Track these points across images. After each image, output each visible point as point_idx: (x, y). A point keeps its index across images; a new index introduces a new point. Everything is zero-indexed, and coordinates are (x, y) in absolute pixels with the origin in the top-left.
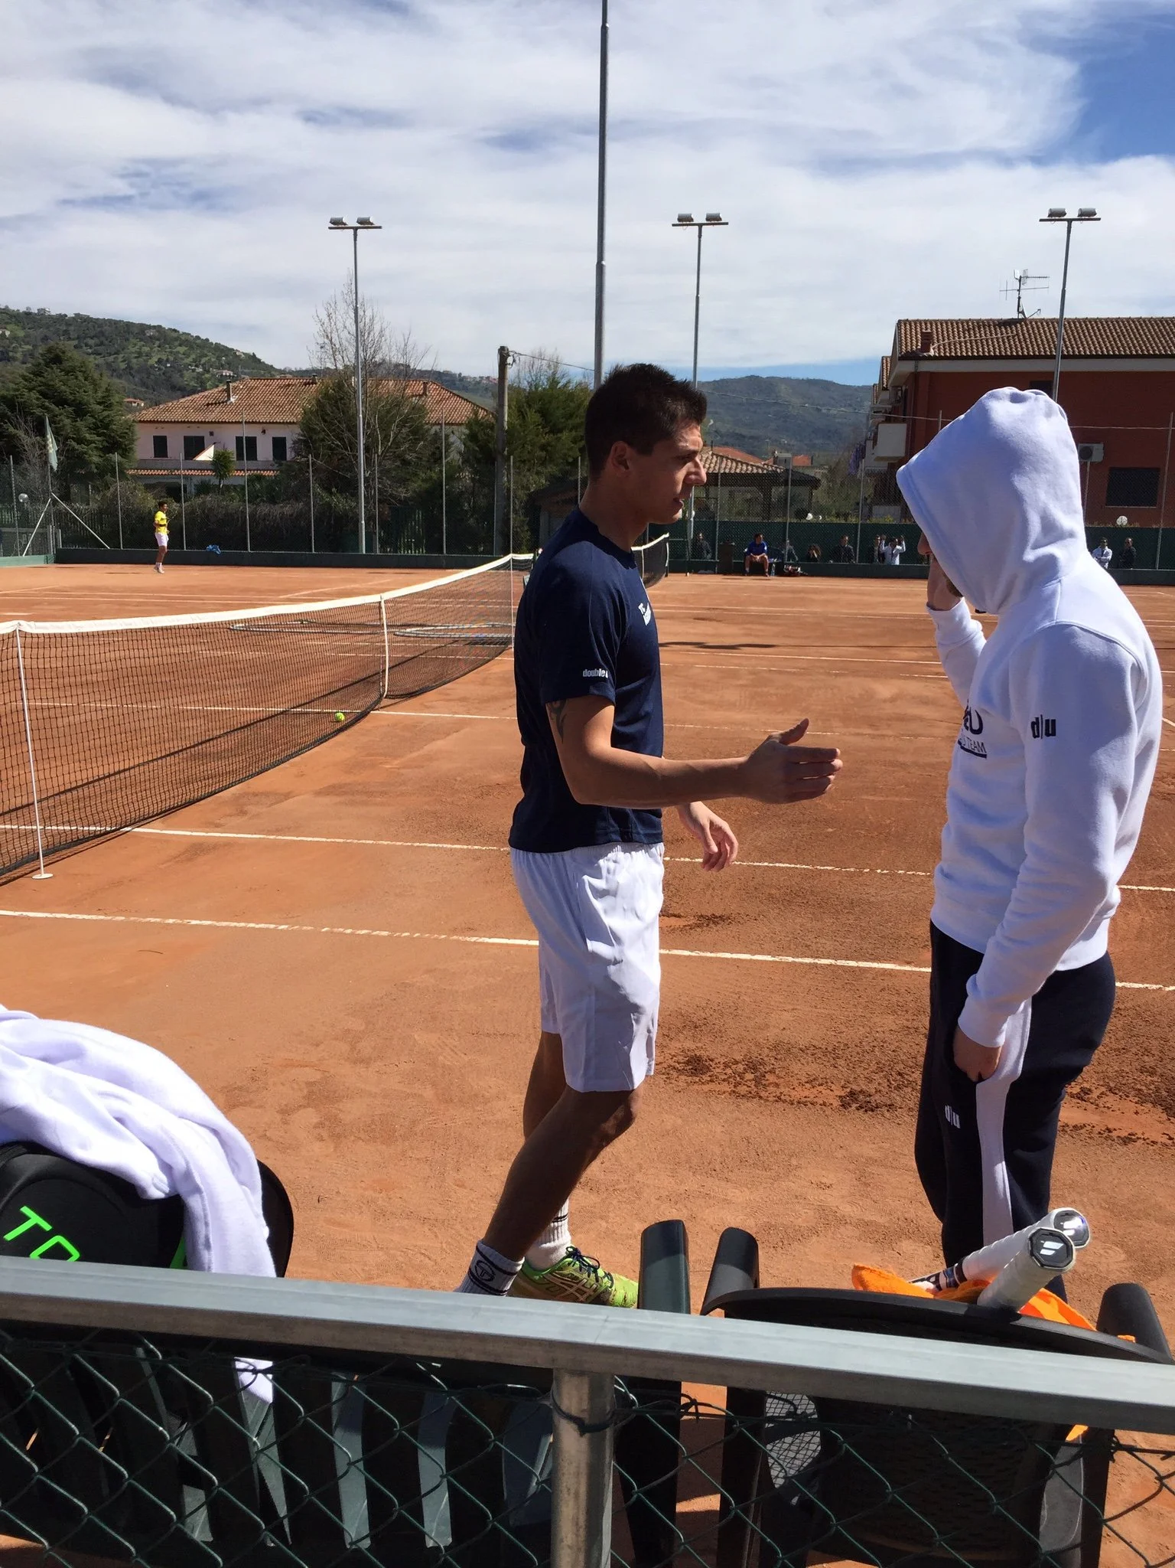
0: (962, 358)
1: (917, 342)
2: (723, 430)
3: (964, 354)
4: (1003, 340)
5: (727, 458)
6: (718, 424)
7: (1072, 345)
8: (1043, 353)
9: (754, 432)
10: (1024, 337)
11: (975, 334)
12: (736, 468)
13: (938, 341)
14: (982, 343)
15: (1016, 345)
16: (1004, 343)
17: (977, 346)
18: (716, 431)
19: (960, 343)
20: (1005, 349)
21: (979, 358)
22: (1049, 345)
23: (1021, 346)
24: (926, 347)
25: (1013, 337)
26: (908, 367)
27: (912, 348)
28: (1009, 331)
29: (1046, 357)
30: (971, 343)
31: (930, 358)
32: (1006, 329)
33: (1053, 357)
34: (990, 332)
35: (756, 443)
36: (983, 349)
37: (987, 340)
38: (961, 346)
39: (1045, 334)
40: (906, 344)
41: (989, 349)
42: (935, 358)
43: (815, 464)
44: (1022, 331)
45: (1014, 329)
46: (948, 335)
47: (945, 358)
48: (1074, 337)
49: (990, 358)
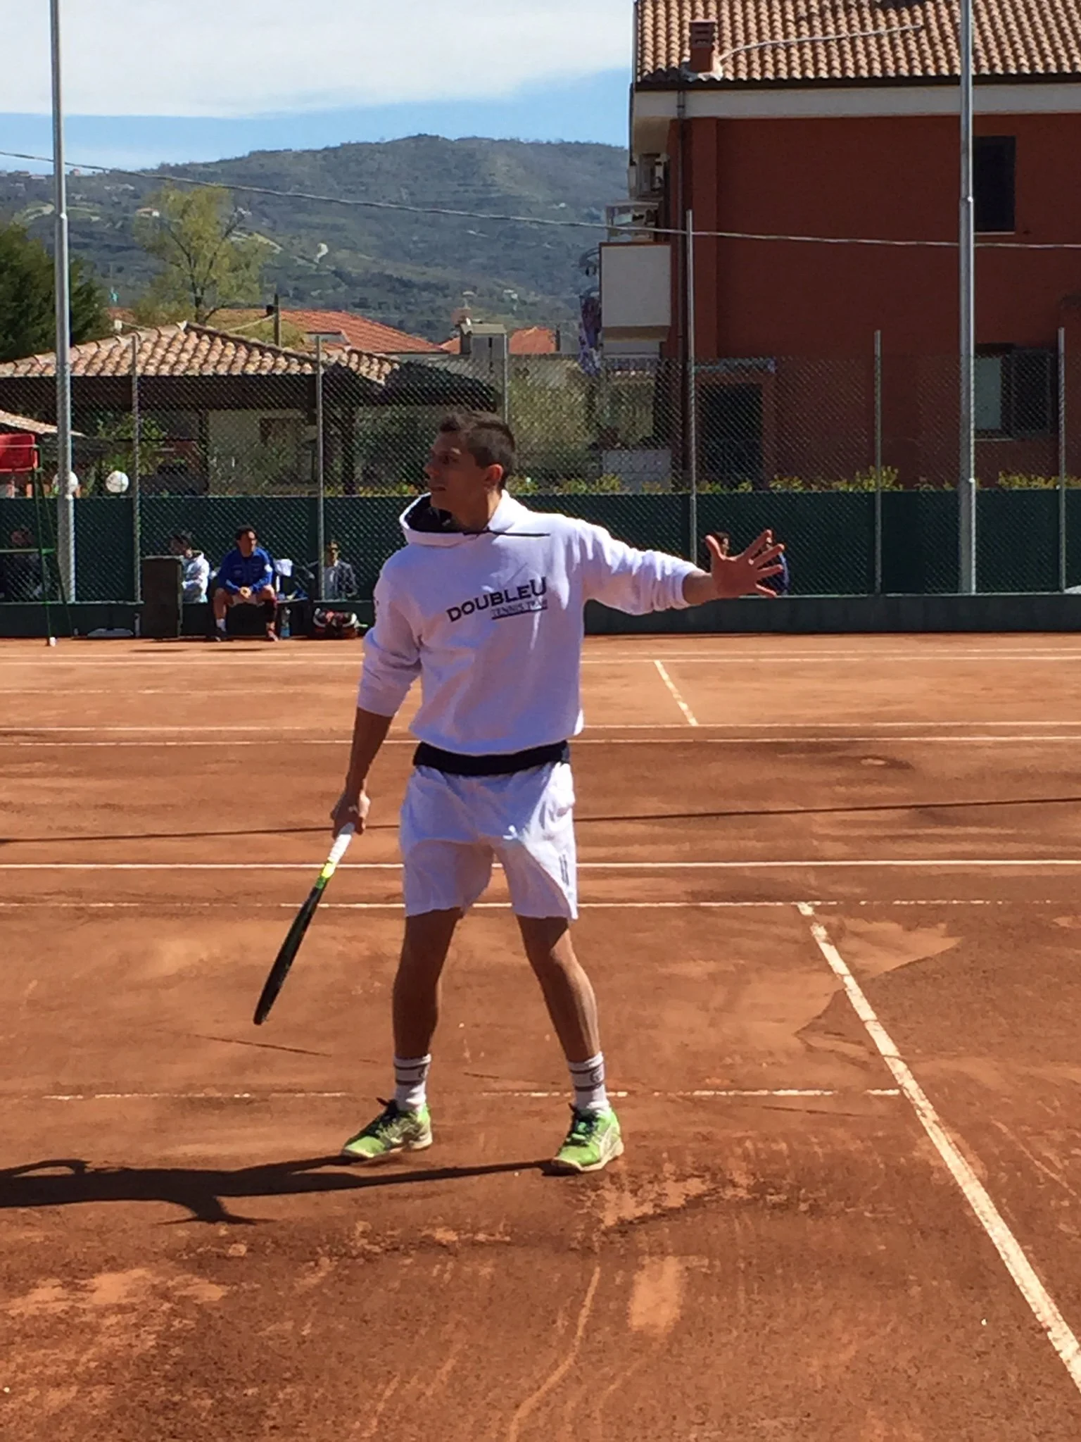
0: (791, 84)
1: (682, 46)
2: (355, 272)
3: (797, 74)
4: (892, 41)
5: (225, 338)
6: (342, 254)
7: (1055, 51)
8: (918, 72)
9: (434, 274)
10: (942, 33)
11: (824, 28)
12: (247, 361)
13: (734, 43)
14: (841, 48)
15: (922, 53)
16: (893, 47)
17: (829, 55)
18: (336, 273)
19: (788, 48)
20: (896, 60)
21: (832, 83)
22: (1001, 52)
23: (934, 53)
24: (702, 59)
25: (916, 33)
26: (663, 106)
27: (669, 63)
28: (907, 20)
29: (940, 80)
30: (814, 49)
31: (712, 85)
32: (899, 14)
33: (953, 80)
34: (862, 21)
35: (440, 301)
36: (843, 62)
37: (852, 41)
38: (789, 56)
39: (993, 25)
40: (656, 49)
41: (856, 63)
42: (724, 85)
43: (563, 351)
44: (938, 17)
45: (918, 13)
46: (759, 31)
47: (751, 84)
48: (1061, 30)
49: (859, 82)
